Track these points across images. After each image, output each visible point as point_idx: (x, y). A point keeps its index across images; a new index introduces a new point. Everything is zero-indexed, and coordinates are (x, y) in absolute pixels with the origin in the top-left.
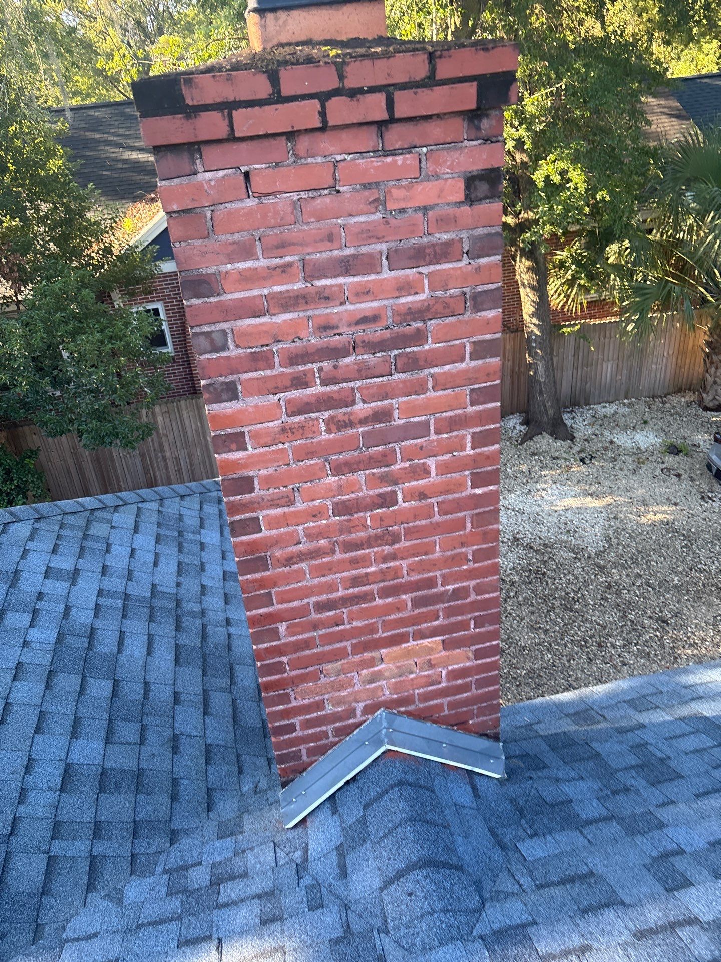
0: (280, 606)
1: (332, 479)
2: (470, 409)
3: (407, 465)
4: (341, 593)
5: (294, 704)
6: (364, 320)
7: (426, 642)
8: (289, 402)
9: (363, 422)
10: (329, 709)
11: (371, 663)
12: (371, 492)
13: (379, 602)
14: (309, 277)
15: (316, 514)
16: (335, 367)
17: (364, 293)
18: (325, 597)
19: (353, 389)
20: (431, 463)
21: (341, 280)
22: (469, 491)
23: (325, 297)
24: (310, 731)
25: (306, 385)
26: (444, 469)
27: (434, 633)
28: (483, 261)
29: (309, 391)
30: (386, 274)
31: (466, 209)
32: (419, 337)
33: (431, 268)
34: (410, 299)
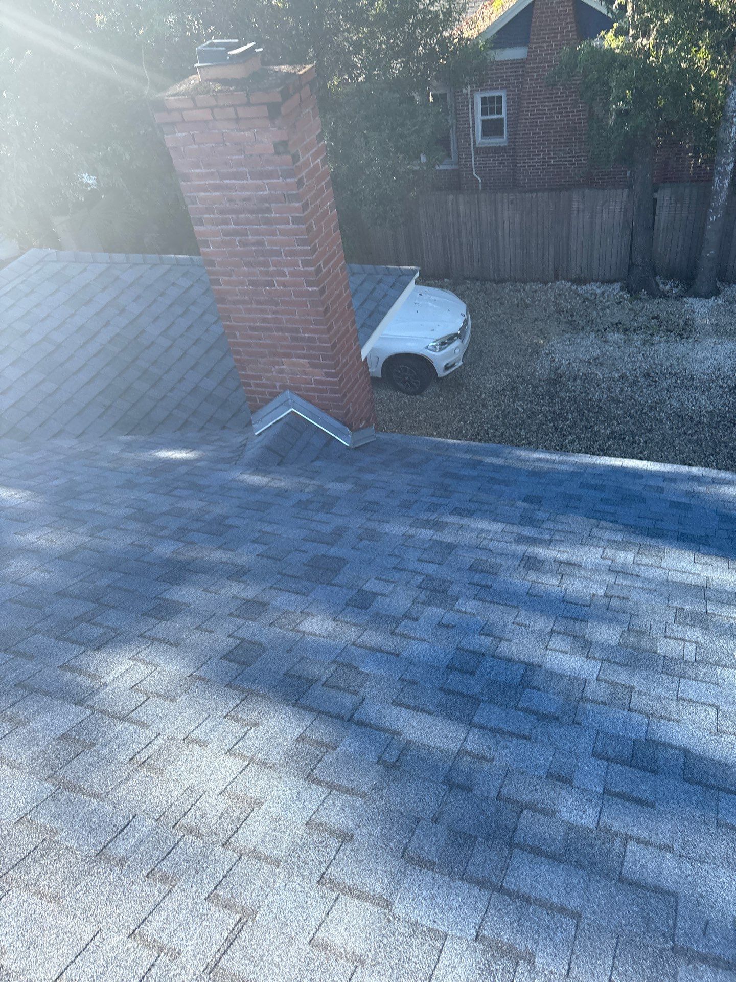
0: (235, 323)
1: (246, 269)
2: (298, 248)
3: (275, 269)
4: (258, 324)
5: (249, 373)
6: (245, 200)
7: (301, 360)
8: (223, 230)
9: (253, 244)
10: (264, 381)
11: (277, 363)
12: (263, 279)
13: (275, 333)
14: (222, 179)
15: (242, 283)
16: (238, 218)
17: (243, 188)
18: (252, 324)
19: (246, 229)
20: (286, 270)
21: (233, 181)
22: (306, 288)
23: (229, 188)
24: (258, 389)
25: (228, 224)
26: (292, 274)
27: (304, 357)
28: (289, 180)
29: (229, 226)
30: (250, 181)
31: (276, 157)
32: (269, 210)
33: (268, 181)
34: (262, 193)
